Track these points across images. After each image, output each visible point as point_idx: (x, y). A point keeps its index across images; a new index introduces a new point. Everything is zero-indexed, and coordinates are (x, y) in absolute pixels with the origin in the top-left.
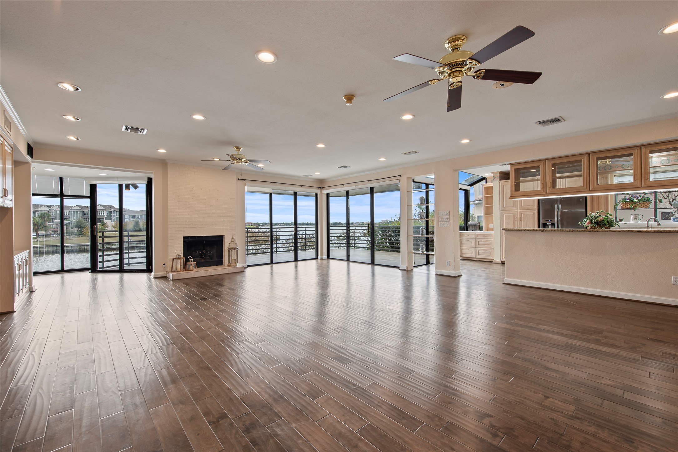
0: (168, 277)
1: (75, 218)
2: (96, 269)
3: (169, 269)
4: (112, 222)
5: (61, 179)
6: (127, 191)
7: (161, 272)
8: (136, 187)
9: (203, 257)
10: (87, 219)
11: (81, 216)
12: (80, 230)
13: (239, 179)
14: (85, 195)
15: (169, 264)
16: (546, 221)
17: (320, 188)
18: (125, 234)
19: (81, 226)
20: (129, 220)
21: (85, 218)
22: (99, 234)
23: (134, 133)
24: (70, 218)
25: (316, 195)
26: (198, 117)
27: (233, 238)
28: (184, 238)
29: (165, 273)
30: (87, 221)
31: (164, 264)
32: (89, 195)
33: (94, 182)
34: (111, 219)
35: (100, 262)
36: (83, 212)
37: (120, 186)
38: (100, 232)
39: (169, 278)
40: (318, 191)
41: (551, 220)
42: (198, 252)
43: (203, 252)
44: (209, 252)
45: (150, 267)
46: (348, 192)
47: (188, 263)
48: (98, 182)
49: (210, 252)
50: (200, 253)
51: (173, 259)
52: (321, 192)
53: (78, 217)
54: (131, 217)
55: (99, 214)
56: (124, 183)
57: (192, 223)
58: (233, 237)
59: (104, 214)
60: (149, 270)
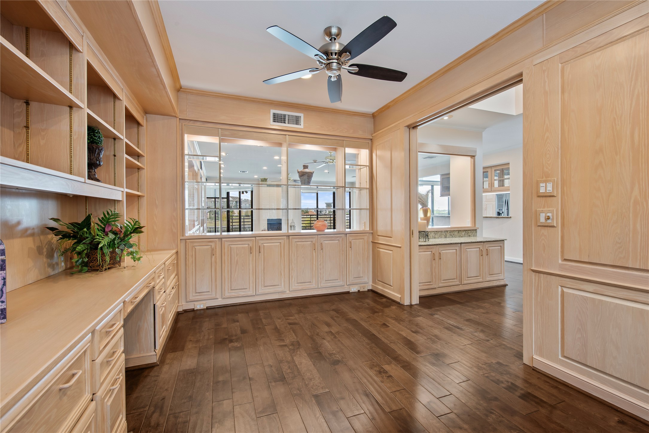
2: (229, 230)
6: (243, 194)
8: (246, 192)
14: (224, 197)
16: (499, 210)
18: (242, 218)
22: (231, 218)
23: (243, 173)
26: (265, 168)
28: (268, 220)
32: (226, 197)
33: (228, 191)
35: (231, 222)
37: (240, 192)
38: (231, 216)
41: (502, 210)
48: (230, 191)
55: (231, 204)
56: (241, 190)
59: (232, 204)
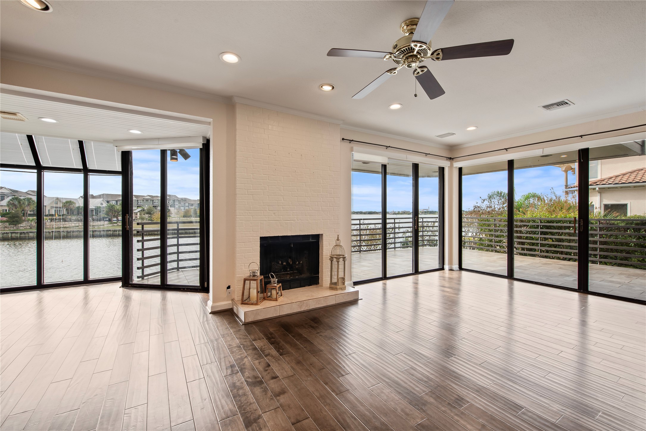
0: (235, 311)
1: (147, 206)
2: (129, 282)
3: (237, 296)
4: (175, 209)
5: (81, 143)
6: (174, 162)
7: (223, 300)
8: (186, 156)
9: (288, 270)
10: (155, 207)
11: (151, 204)
12: (150, 216)
13: (343, 139)
14: (114, 169)
15: (237, 288)
17: (450, 158)
19: (150, 213)
20: (189, 208)
21: (154, 206)
24: (143, 206)
25: (442, 170)
27: (338, 240)
28: (262, 238)
29: (230, 302)
30: (156, 208)
31: (229, 287)
33: (126, 148)
34: (174, 207)
36: (153, 200)
37: (163, 153)
39: (238, 317)
40: (445, 164)
42: (280, 262)
43: (288, 263)
44: (297, 263)
45: (206, 283)
46: (511, 163)
47: (269, 286)
48: (133, 147)
49: (299, 263)
50: (285, 263)
51: (245, 280)
52: (451, 166)
53: (149, 205)
54: (190, 205)
56: (168, 146)
57: (274, 213)
58: (338, 238)
60: (203, 288)
